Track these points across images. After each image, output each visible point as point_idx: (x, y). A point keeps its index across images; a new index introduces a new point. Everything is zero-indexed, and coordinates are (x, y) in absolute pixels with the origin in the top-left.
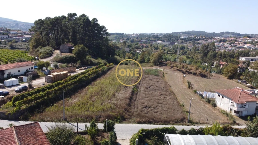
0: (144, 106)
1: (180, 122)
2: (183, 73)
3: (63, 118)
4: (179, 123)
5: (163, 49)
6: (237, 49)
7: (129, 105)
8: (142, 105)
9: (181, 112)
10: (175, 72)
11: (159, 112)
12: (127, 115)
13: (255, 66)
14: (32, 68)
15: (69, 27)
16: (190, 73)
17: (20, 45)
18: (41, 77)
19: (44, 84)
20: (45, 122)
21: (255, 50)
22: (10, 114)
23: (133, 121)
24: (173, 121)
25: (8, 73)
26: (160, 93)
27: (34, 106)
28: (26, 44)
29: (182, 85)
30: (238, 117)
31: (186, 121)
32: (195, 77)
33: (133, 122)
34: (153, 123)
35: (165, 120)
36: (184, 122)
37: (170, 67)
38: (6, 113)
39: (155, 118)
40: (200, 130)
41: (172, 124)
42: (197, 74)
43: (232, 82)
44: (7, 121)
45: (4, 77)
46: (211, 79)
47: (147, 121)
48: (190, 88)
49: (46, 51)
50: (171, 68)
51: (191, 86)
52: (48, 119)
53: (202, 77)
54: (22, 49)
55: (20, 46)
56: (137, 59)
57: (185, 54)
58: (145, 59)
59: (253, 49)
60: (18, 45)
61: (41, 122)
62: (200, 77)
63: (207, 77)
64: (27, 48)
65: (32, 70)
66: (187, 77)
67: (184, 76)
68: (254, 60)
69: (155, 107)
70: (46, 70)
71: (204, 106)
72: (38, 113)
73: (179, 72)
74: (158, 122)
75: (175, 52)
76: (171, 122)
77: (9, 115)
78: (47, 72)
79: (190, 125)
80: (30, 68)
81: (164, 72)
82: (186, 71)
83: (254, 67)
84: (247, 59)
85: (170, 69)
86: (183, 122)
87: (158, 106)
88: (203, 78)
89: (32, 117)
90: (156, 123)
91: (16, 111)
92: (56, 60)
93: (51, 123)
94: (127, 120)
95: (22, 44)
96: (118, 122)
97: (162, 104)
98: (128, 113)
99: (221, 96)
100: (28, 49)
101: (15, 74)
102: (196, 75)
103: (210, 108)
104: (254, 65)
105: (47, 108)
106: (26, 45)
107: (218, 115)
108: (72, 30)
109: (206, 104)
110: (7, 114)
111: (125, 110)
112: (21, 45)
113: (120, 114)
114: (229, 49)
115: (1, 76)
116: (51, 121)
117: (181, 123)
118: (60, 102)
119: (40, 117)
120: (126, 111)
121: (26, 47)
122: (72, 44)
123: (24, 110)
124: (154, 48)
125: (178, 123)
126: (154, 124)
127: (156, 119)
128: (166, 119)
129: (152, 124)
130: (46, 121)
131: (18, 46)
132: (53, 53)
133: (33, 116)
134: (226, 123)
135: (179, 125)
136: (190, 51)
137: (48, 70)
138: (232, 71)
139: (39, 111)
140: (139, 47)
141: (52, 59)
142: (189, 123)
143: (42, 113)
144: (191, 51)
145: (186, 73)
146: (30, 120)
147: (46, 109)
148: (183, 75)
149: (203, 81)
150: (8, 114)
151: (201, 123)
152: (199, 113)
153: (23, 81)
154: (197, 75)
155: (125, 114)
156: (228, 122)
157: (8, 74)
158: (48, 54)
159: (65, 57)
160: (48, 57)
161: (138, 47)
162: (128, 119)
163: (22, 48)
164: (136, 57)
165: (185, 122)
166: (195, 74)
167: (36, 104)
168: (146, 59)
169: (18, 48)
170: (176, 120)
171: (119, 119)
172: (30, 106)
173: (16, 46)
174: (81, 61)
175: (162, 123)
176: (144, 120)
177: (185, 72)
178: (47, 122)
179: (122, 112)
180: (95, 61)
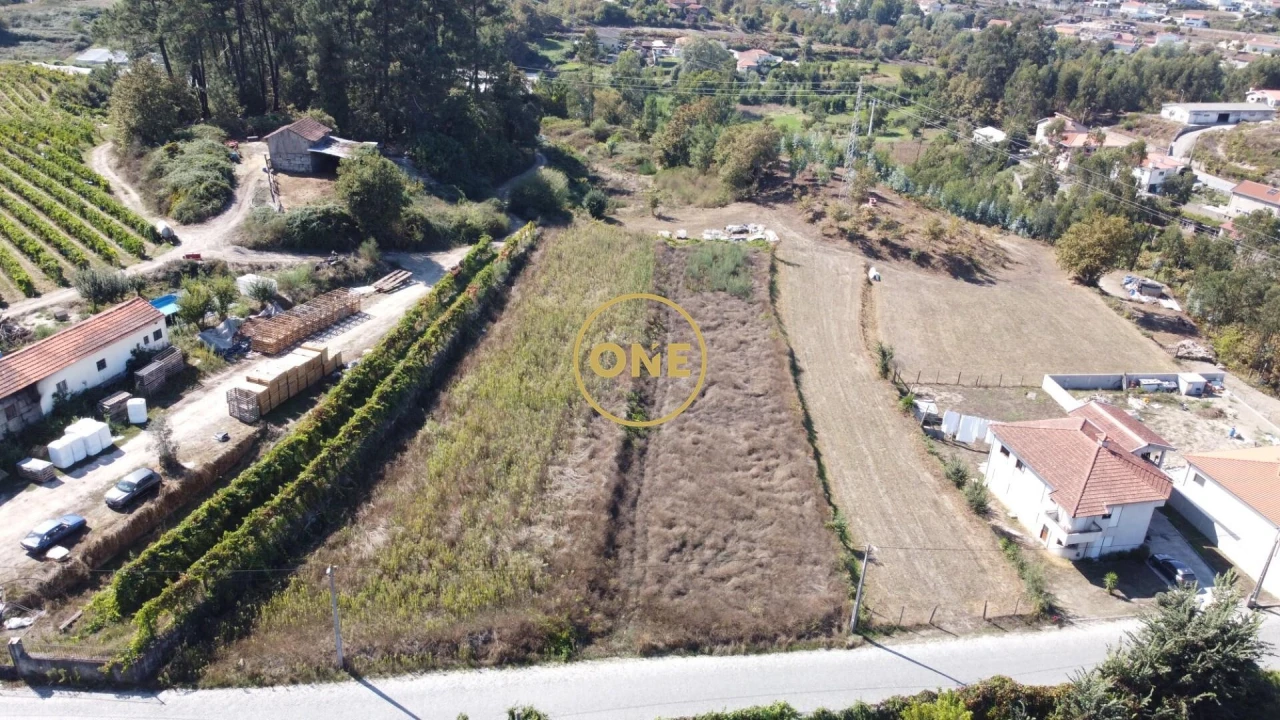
0: (671, 546)
1: (816, 635)
2: (871, 252)
3: (335, 660)
4: (814, 640)
5: (789, 25)
6: (1168, 13)
7: (609, 548)
8: (666, 540)
9: (827, 570)
10: (831, 246)
11: (734, 581)
12: (597, 616)
13: (1231, 159)
14: (158, 335)
15: (300, 18)
16: (899, 252)
17: (39, 14)
18: (205, 376)
19: (226, 438)
20: (267, 686)
21: (1257, 18)
22: (118, 666)
23: (622, 644)
24: (788, 632)
25: (54, 389)
26: (747, 437)
27: (207, 602)
28: (67, 13)
29: (853, 355)
30: (1070, 565)
31: (845, 626)
32: (922, 275)
33: (624, 649)
34: (707, 649)
35: (757, 628)
36: (835, 630)
37: (810, 215)
38: (102, 664)
39: (715, 625)
40: (888, 709)
41: (784, 647)
42: (933, 262)
43: (1093, 306)
44: (111, 696)
45: (41, 413)
46: (996, 288)
47: (681, 641)
48: (886, 378)
49: (200, 180)
50: (812, 221)
51: (893, 370)
52: (277, 671)
53: (955, 275)
54: (54, 45)
55: (38, 20)
56: (653, 132)
57: (899, 52)
58: (690, 149)
59: (1247, 15)
60: (29, 17)
61: (247, 686)
62: (944, 280)
63: (978, 276)
64: (80, 35)
65: (160, 342)
66: (884, 282)
67: (873, 273)
68: (1232, 118)
69: (721, 543)
70: (222, 325)
71: (935, 502)
72: (229, 639)
73: (847, 244)
74: (727, 642)
75: (845, 45)
76: (783, 638)
77: (115, 671)
78: (226, 336)
79: (861, 645)
80: (146, 340)
81: (780, 254)
82: (884, 242)
83: (1224, 163)
84: (1197, 113)
85: (809, 227)
86: (829, 634)
87: (732, 534)
88: (961, 283)
89: (210, 670)
90: (718, 648)
91: (139, 650)
92: (256, 237)
93: (291, 687)
94: (598, 640)
95: (51, 13)
96: (563, 656)
97: (750, 518)
98: (604, 604)
99: (1013, 459)
100: (83, 39)
101: (85, 383)
102: (929, 263)
103: (959, 518)
104: (1226, 151)
105: (264, 608)
106: (69, 18)
107: (985, 563)
108: (320, 41)
109: (944, 488)
110: (105, 669)
111: (593, 586)
112: (47, 18)
113: (569, 617)
114: (1125, 16)
115: (29, 411)
116: (287, 680)
117: (823, 638)
118: (313, 559)
119: (241, 661)
120: (596, 595)
121: (71, 29)
122: (327, 117)
123: (170, 633)
124: (740, 21)
125: (809, 638)
126: (711, 653)
127: (719, 628)
128: (762, 622)
129: (703, 653)
130: (268, 680)
131: (31, 24)
132: (233, 180)
133: (213, 660)
134: (1010, 617)
135: (816, 647)
136: (929, 28)
137: (229, 324)
138: (1099, 250)
139: (232, 629)
140: (665, 16)
141: (238, 229)
142: (856, 632)
143: (245, 641)
144: (933, 28)
145: (885, 250)
146: (201, 683)
147: (260, 613)
148: (867, 268)
149: (955, 307)
150: (111, 669)
151: (904, 630)
152: (908, 557)
153: (128, 420)
154: (933, 267)
155: (592, 609)
156: (1018, 613)
157: (54, 395)
158: (215, 196)
159: (298, 222)
160: (217, 212)
161: (660, 17)
162: (603, 634)
163: (49, 34)
164: (645, 119)
165: (840, 629)
166: (923, 260)
167: (214, 591)
168: (696, 152)
169: (35, 39)
170: (803, 627)
171: (567, 642)
172: (190, 607)
173: (18, 26)
174: (378, 240)
175: (743, 647)
176: (669, 638)
177: (877, 246)
178: (272, 685)
179: (579, 603)
180: (442, 217)
